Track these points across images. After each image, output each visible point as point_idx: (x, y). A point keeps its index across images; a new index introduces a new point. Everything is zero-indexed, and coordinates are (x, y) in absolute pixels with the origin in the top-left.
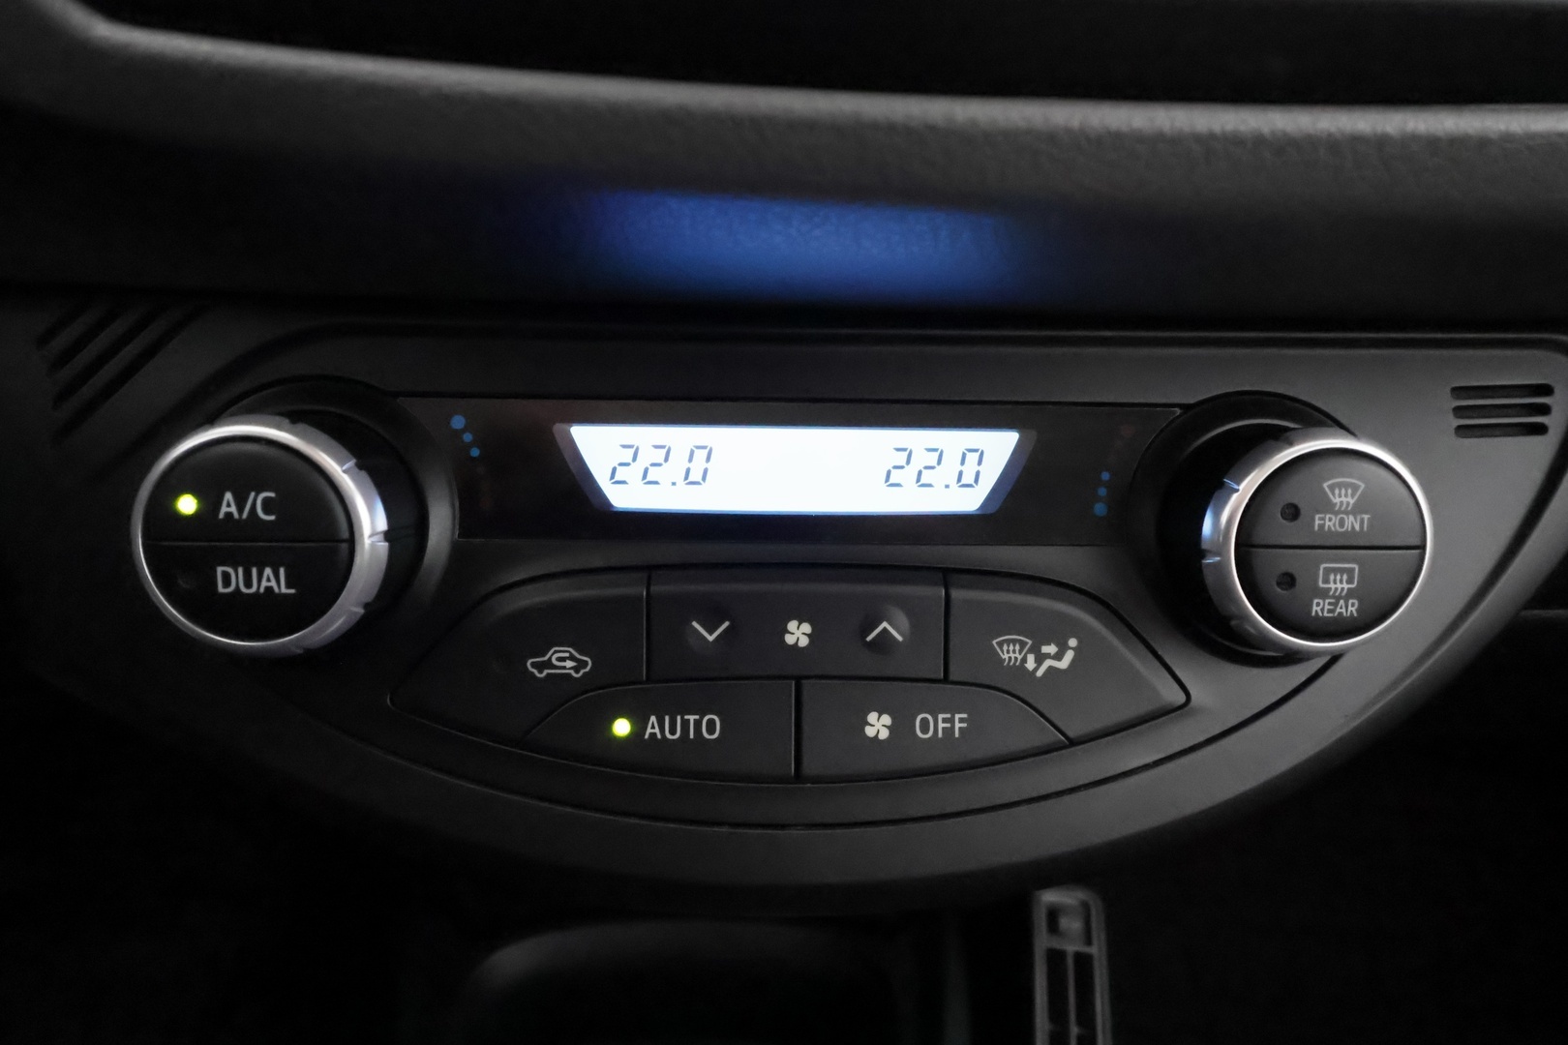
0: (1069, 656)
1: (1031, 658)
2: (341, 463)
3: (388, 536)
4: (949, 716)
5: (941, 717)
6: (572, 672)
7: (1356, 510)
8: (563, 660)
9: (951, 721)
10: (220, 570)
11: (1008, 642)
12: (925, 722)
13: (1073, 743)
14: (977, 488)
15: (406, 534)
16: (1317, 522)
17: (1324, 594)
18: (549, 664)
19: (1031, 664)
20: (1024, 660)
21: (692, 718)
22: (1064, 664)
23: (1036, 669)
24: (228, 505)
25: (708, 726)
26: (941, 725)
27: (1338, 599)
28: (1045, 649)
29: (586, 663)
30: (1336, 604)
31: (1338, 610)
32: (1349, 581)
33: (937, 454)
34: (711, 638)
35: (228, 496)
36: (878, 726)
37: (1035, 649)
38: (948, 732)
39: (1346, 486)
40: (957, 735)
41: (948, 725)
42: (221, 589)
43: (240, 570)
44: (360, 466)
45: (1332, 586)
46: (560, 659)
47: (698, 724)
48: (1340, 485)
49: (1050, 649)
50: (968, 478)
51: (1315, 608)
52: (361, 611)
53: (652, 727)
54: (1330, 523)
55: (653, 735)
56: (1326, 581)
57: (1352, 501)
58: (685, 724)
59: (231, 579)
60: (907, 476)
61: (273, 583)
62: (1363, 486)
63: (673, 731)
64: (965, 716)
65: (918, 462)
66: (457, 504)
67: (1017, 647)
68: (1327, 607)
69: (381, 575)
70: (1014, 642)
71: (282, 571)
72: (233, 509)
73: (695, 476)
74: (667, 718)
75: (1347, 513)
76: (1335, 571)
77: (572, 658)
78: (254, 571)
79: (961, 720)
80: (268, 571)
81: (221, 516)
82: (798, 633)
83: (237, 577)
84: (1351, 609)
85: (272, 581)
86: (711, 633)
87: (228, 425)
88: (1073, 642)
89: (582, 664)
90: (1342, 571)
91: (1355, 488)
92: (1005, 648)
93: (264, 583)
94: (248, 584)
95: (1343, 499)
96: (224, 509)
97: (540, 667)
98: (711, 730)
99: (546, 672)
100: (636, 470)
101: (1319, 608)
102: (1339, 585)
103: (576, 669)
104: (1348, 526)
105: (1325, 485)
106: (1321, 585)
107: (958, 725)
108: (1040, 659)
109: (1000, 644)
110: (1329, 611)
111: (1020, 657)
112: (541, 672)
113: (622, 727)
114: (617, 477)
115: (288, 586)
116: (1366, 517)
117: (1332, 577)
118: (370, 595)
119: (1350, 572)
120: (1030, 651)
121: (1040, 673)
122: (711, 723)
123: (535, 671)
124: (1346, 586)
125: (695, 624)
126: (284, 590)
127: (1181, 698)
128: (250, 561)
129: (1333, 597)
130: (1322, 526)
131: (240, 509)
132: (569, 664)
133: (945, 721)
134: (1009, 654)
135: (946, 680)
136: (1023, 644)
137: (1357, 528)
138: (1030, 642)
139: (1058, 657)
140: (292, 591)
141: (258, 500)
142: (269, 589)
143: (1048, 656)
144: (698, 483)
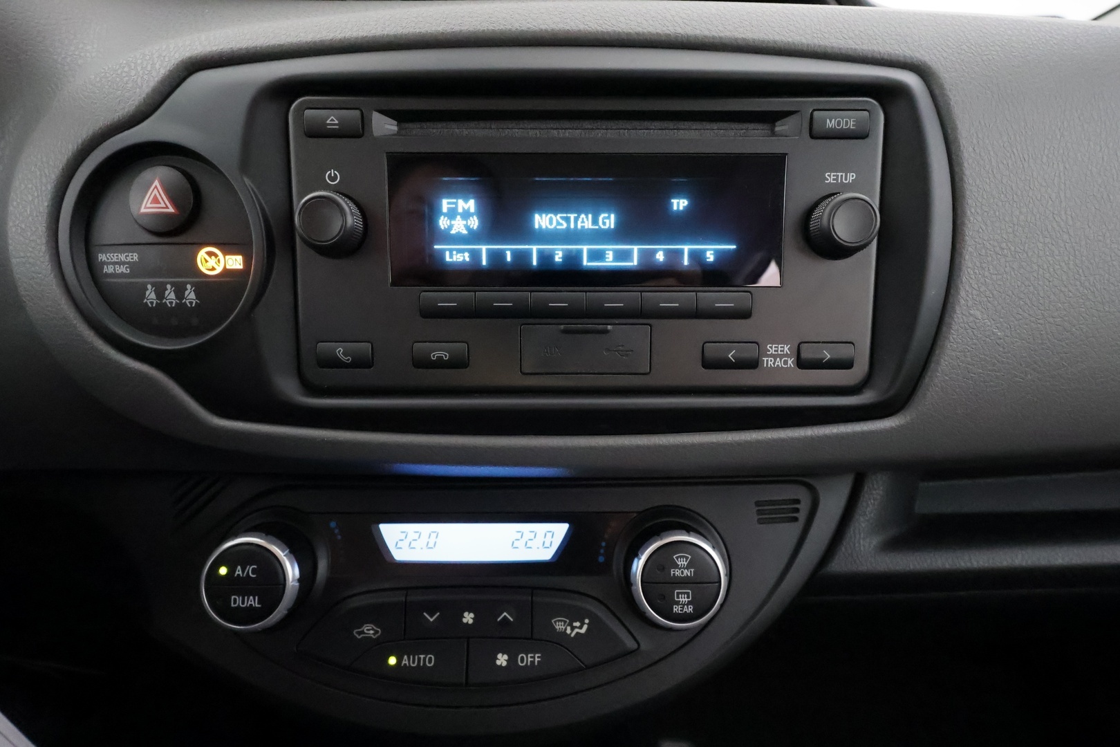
0: (585, 627)
1: (569, 628)
2: (283, 552)
3: (300, 580)
4: (532, 655)
5: (529, 655)
6: (372, 636)
7: (688, 568)
8: (369, 630)
9: (534, 657)
10: (233, 597)
11: (559, 621)
12: (522, 658)
13: (588, 667)
14: (551, 548)
15: (307, 578)
16: (672, 573)
17: (677, 603)
18: (363, 632)
19: (569, 631)
20: (566, 629)
21: (422, 656)
22: (583, 631)
23: (571, 633)
24: (239, 571)
25: (428, 660)
26: (529, 659)
27: (684, 605)
28: (575, 624)
29: (378, 631)
30: (683, 608)
31: (684, 610)
32: (688, 597)
33: (534, 534)
34: (431, 620)
35: (239, 567)
36: (502, 660)
37: (571, 624)
38: (533, 662)
39: (683, 557)
40: (536, 664)
41: (532, 659)
42: (233, 605)
43: (241, 598)
44: (291, 552)
45: (680, 599)
46: (368, 630)
47: (425, 659)
48: (681, 557)
49: (577, 624)
50: (547, 544)
51: (674, 609)
52: (287, 612)
53: (405, 661)
54: (678, 573)
55: (405, 664)
56: (678, 597)
57: (686, 564)
58: (419, 659)
59: (237, 601)
60: (521, 544)
61: (253, 603)
62: (690, 557)
63: (414, 662)
64: (540, 655)
65: (526, 537)
66: (330, 559)
67: (563, 623)
68: (680, 609)
69: (295, 597)
70: (561, 621)
71: (257, 598)
72: (240, 573)
73: (431, 545)
74: (411, 657)
75: (684, 568)
76: (682, 593)
77: (373, 629)
78: (246, 598)
79: (538, 657)
80: (251, 598)
81: (236, 575)
82: (468, 618)
83: (239, 600)
84: (690, 609)
85: (253, 601)
86: (431, 617)
87: (241, 537)
88: (587, 621)
89: (376, 632)
90: (684, 593)
91: (687, 558)
92: (557, 623)
93: (250, 603)
94: (243, 603)
95: (682, 562)
96: (237, 573)
97: (360, 633)
98: (430, 662)
99: (362, 636)
100: (406, 543)
101: (676, 609)
102: (684, 599)
103: (374, 634)
104: (685, 574)
105: (674, 557)
106: (676, 599)
107: (537, 659)
108: (573, 628)
109: (555, 622)
110: (681, 610)
111: (564, 628)
112: (359, 635)
113: (392, 661)
114: (398, 546)
115: (258, 604)
116: (692, 570)
117: (680, 596)
118: (291, 605)
119: (688, 594)
120: (568, 625)
121: (573, 635)
122: (430, 658)
123: (357, 636)
124: (687, 600)
125: (425, 614)
126: (257, 606)
127: (635, 646)
128: (245, 593)
129: (682, 604)
130: (674, 574)
131: (243, 572)
132: (372, 632)
133: (531, 657)
134: (559, 626)
135: (532, 638)
136: (565, 622)
137: (689, 575)
138: (568, 621)
139: (581, 627)
140: (260, 606)
141: (250, 569)
142: (251, 605)
143: (576, 627)
144: (432, 548)
